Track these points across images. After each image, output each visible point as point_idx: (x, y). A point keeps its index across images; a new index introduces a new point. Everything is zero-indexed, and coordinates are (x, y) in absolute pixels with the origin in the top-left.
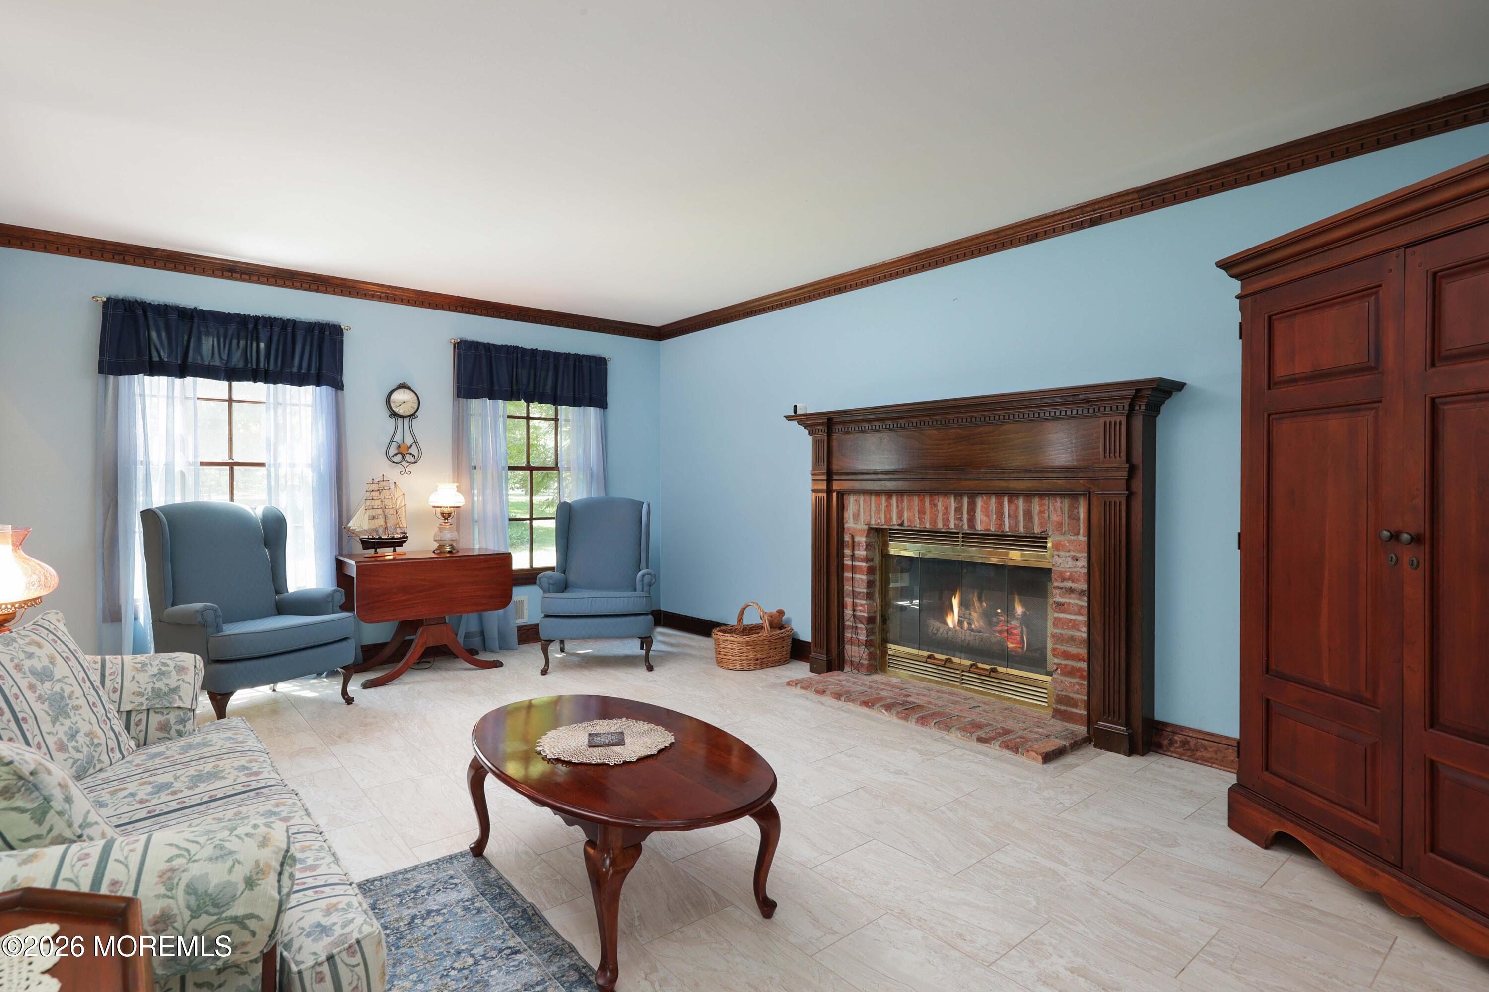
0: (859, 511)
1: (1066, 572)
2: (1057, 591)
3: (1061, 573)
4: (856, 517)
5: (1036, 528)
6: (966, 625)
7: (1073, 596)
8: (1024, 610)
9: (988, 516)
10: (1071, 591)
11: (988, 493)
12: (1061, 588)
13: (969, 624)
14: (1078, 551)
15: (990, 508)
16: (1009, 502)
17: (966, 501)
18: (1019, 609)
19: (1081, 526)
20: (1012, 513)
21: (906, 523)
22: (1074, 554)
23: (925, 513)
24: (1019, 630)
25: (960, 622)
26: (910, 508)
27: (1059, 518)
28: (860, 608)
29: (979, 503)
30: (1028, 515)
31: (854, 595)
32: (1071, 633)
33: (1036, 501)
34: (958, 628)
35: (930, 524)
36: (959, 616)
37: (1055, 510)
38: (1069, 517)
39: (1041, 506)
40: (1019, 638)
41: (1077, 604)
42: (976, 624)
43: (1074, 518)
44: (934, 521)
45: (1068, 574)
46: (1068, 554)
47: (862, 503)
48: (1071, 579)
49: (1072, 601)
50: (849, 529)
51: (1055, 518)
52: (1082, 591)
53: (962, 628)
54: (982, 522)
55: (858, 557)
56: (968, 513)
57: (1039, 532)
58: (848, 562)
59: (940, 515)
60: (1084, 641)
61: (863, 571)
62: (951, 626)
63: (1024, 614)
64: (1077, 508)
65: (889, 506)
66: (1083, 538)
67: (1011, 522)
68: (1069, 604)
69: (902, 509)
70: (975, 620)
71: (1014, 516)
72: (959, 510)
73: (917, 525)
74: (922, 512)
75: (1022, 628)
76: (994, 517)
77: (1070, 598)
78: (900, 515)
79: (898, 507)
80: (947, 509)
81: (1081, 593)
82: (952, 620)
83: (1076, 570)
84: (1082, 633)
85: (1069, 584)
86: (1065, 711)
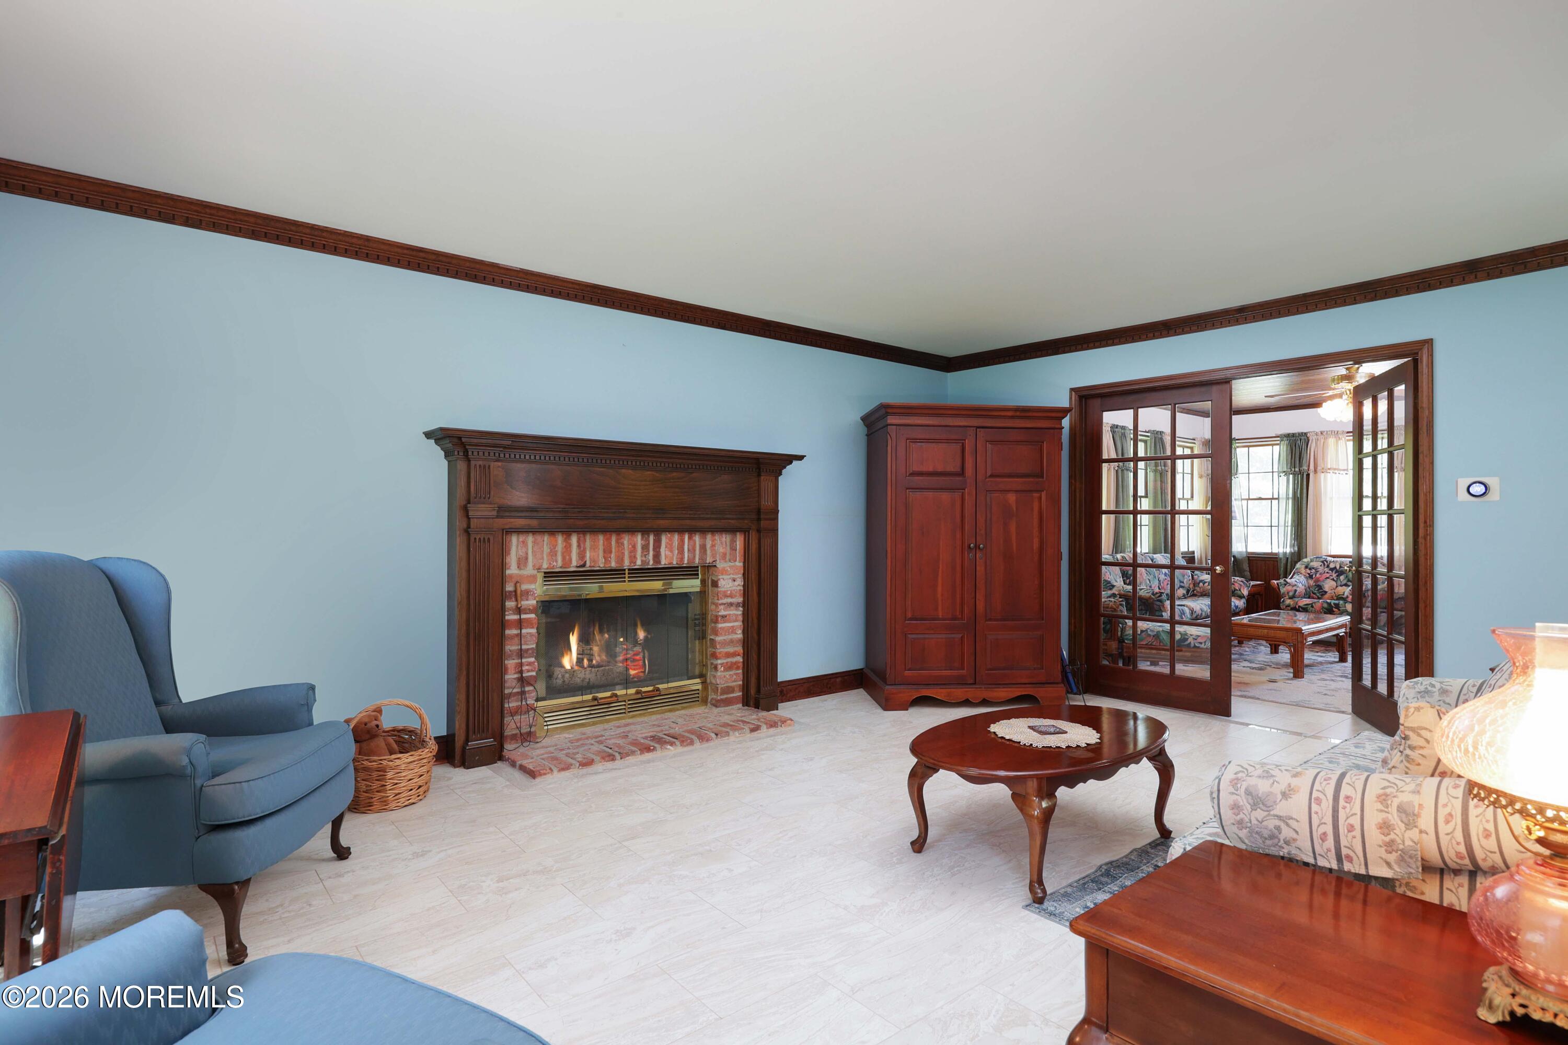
0: (527, 554)
1: (728, 591)
2: (722, 607)
3: (725, 592)
4: (522, 562)
5: (708, 559)
6: (586, 662)
7: (732, 608)
8: (646, 634)
9: (671, 551)
10: (731, 604)
11: (671, 530)
12: (725, 604)
13: (590, 660)
14: (736, 574)
15: (674, 544)
16: (690, 538)
17: (652, 538)
18: (641, 634)
19: (738, 554)
20: (691, 548)
21: (588, 564)
22: (733, 576)
23: (611, 552)
24: (641, 656)
25: (580, 661)
26: (594, 548)
27: (724, 550)
28: (527, 667)
29: (664, 539)
30: (703, 548)
31: (521, 654)
32: (730, 637)
33: (709, 536)
34: (576, 668)
35: (617, 562)
36: (578, 654)
37: (722, 543)
38: (731, 548)
39: (713, 541)
40: (641, 663)
41: (735, 614)
42: (598, 658)
43: (733, 549)
44: (620, 559)
45: (729, 592)
46: (729, 577)
47: (530, 545)
48: (731, 596)
49: (731, 612)
50: (511, 576)
51: (721, 550)
52: (738, 603)
53: (583, 667)
54: (666, 557)
55: (525, 609)
56: (654, 549)
57: (711, 561)
58: (511, 617)
59: (626, 553)
60: (740, 640)
61: (532, 624)
62: (568, 666)
63: (646, 638)
64: (736, 542)
65: (568, 548)
66: (739, 564)
67: (690, 555)
68: (730, 615)
69: (585, 549)
70: (596, 655)
71: (692, 550)
72: (645, 548)
73: (601, 564)
74: (607, 551)
75: (644, 654)
76: (676, 552)
77: (731, 610)
78: (582, 555)
79: (579, 546)
80: (634, 547)
81: (738, 605)
82: (568, 661)
83: (734, 588)
84: (739, 635)
85: (729, 600)
86: (726, 698)
